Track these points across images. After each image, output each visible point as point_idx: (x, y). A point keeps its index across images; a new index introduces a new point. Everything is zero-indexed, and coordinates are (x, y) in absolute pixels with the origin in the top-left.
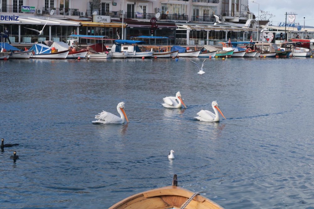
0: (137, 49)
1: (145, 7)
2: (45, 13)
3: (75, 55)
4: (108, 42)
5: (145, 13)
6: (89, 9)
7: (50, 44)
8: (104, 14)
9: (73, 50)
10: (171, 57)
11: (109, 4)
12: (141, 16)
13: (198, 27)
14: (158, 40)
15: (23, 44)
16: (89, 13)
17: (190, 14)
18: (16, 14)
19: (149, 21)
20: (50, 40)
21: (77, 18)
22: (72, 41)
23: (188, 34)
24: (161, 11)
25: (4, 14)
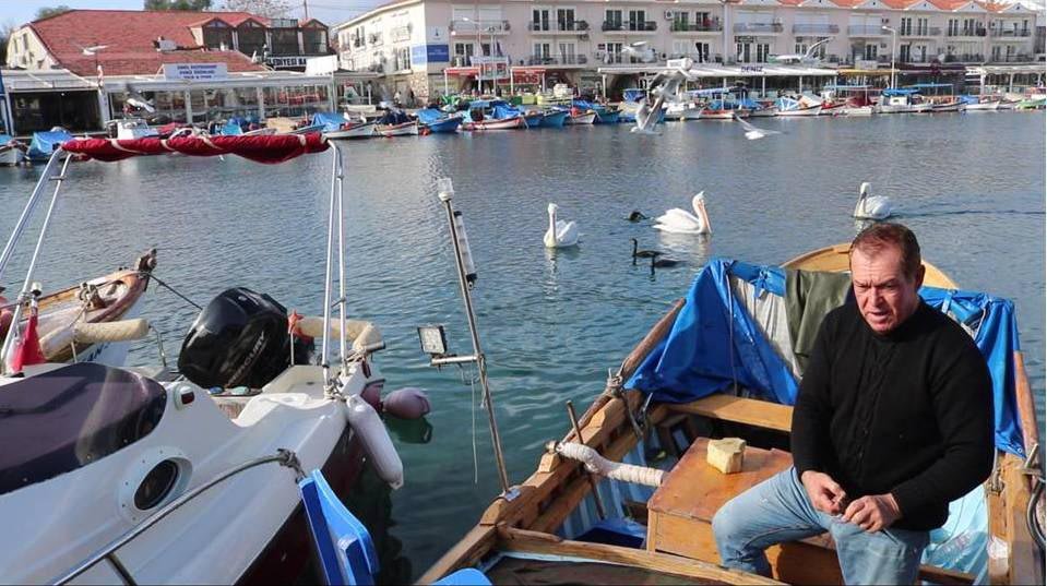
0: (911, 101)
1: (924, 47)
3: (829, 111)
4: (874, 94)
5: (924, 54)
6: (851, 53)
7: (799, 98)
8: (869, 59)
9: (827, 104)
10: (957, 110)
11: (875, 47)
12: (918, 59)
13: (997, 69)
14: (940, 88)
15: (767, 100)
16: (850, 59)
17: (987, 54)
18: (760, 64)
19: (929, 65)
20: (799, 93)
21: (834, 65)
22: (827, 93)
23: (982, 80)
24: (946, 51)
25: (746, 65)
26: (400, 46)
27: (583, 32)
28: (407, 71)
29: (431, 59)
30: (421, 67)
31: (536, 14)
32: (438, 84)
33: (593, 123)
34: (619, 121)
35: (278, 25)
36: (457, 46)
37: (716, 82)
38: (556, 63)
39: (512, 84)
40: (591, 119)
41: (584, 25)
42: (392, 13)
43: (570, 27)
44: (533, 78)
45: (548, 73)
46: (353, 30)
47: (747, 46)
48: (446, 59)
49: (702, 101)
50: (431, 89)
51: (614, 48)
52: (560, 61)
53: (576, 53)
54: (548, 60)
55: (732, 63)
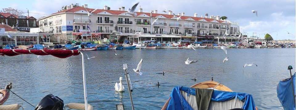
0: (201, 45)
1: (203, 31)
2: (170, 33)
3: (180, 47)
4: (192, 43)
5: (203, 33)
7: (172, 44)
8: (189, 34)
10: (213, 48)
11: (191, 30)
13: (222, 38)
14: (208, 42)
15: (163, 44)
16: (185, 33)
18: (161, 34)
19: (205, 36)
20: (172, 42)
21: (180, 35)
22: (179, 42)
23: (218, 40)
24: (209, 32)
25: (157, 34)
26: (58, 26)
27: (112, 24)
28: (60, 33)
29: (67, 30)
30: (65, 32)
31: (98, 18)
32: (70, 37)
33: (116, 49)
34: (123, 49)
35: (21, 18)
36: (75, 26)
37: (149, 39)
38: (104, 32)
39: (91, 38)
40: (115, 48)
41: (112, 22)
42: (56, 16)
43: (108, 22)
44: (97, 36)
45: (102, 35)
46: (43, 20)
47: (157, 29)
48: (72, 30)
49: (146, 44)
50: (67, 38)
51: (120, 28)
52: (105, 31)
53: (110, 30)
54: (102, 31)
55: (153, 34)
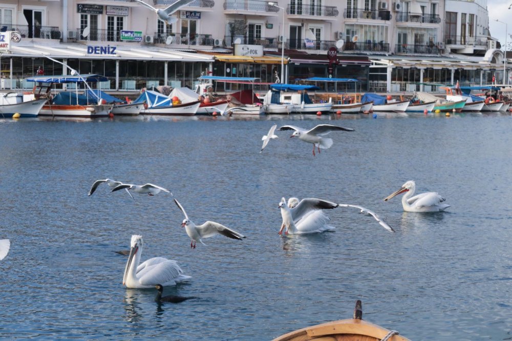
0: (307, 100)
1: (318, 31)
2: (159, 41)
4: (259, 88)
5: (318, 39)
6: (228, 34)
7: (167, 92)
8: (252, 42)
9: (206, 100)
10: (361, 112)
11: (260, 27)
12: (312, 44)
13: (405, 62)
14: (340, 84)
15: (122, 92)
16: (228, 41)
18: (112, 44)
19: (325, 53)
20: (166, 85)
21: (209, 48)
22: (203, 86)
23: (389, 74)
24: (345, 37)
25: (93, 44)
47: (94, 19)
49: (44, 92)
55: (74, 39)
